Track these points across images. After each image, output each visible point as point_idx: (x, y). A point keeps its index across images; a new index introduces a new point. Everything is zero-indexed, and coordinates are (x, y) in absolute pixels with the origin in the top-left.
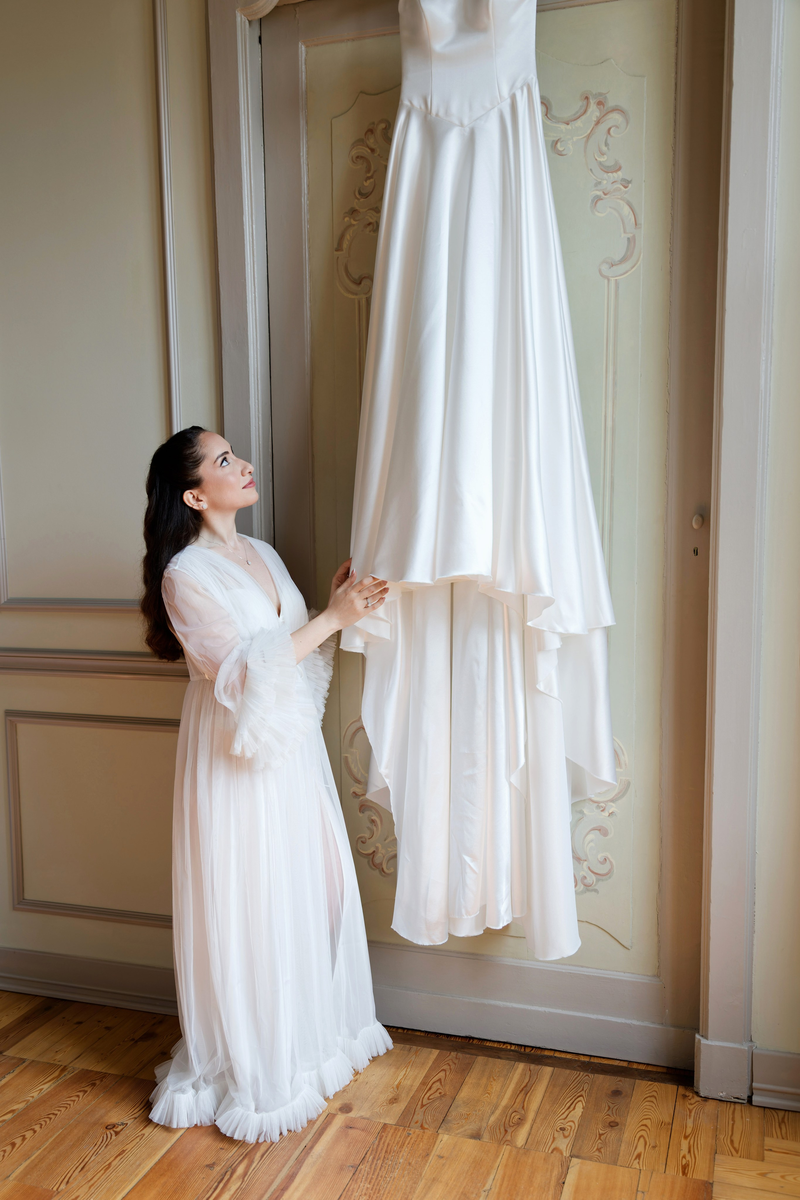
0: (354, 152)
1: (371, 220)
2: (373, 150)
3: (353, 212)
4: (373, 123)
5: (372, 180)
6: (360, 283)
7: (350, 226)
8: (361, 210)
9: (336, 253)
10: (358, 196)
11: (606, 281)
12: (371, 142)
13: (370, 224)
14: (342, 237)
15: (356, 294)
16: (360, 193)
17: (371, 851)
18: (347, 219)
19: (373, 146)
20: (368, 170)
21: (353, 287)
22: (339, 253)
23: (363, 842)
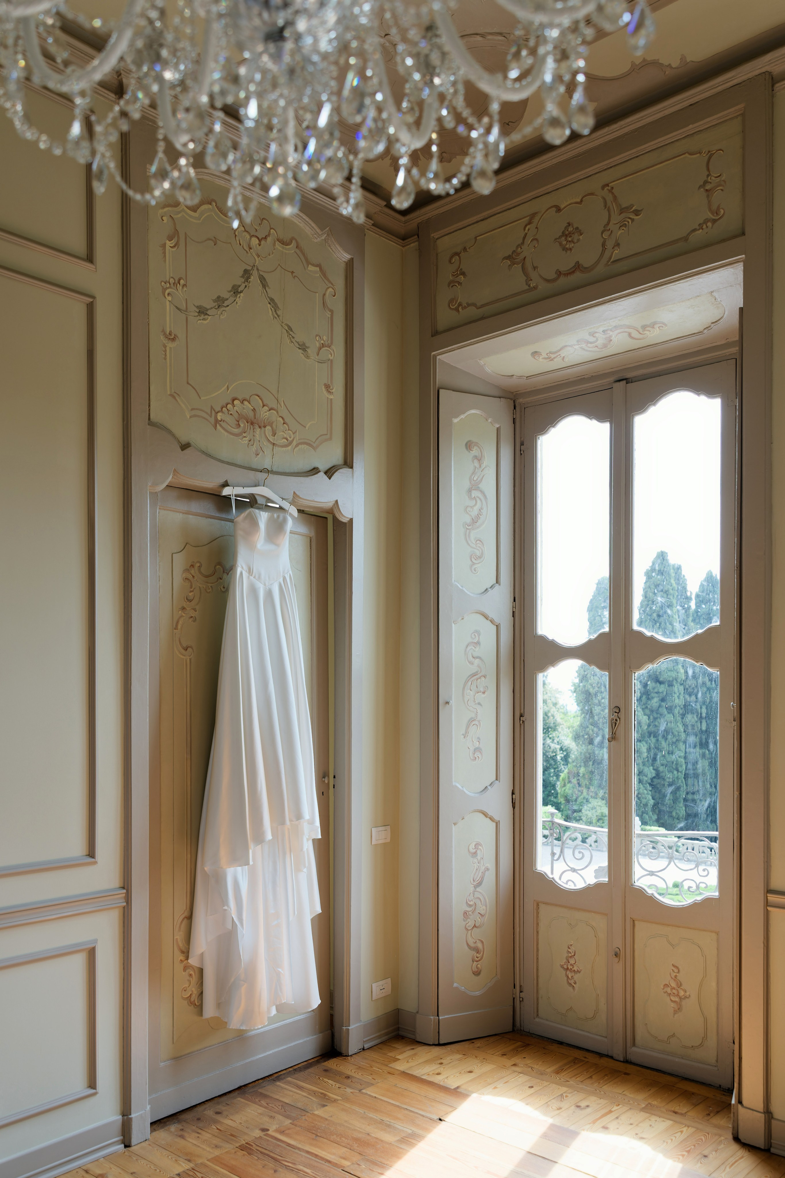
0: (184, 575)
1: (193, 615)
2: (193, 577)
3: (183, 609)
4: (194, 562)
5: (193, 593)
6: (187, 650)
7: (182, 616)
8: (188, 609)
9: (174, 630)
10: (186, 601)
12: (192, 572)
13: (192, 617)
14: (178, 622)
15: (185, 656)
16: (187, 599)
17: (189, 995)
18: (180, 612)
19: (194, 575)
20: (191, 587)
21: (183, 651)
22: (176, 631)
23: (185, 991)
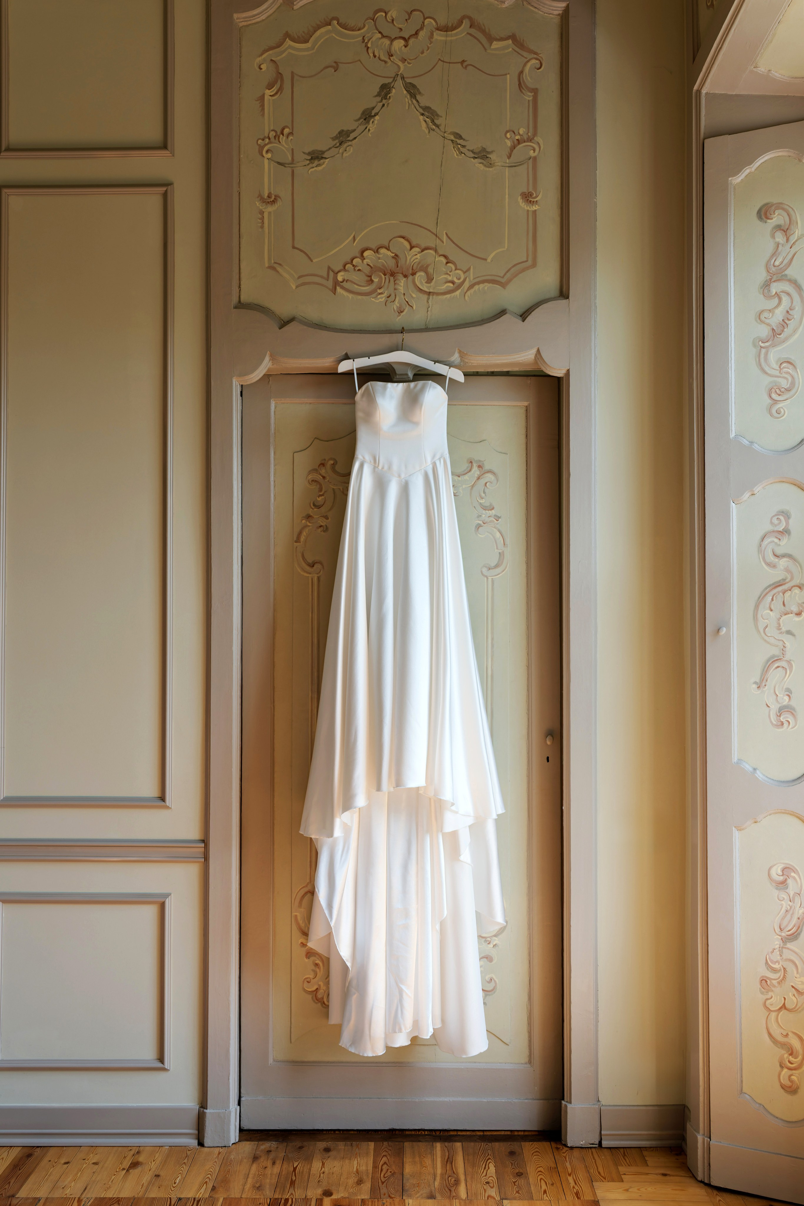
0: (310, 477)
1: (322, 524)
2: (324, 477)
3: (308, 517)
4: (325, 460)
5: (323, 497)
6: (313, 566)
7: (306, 526)
8: (315, 517)
9: (295, 544)
10: (312, 506)
11: (486, 579)
12: (323, 471)
13: (321, 526)
14: (300, 533)
15: (310, 573)
16: (314, 505)
17: (314, 989)
18: (303, 521)
19: (324, 475)
20: (321, 490)
21: (308, 568)
22: (298, 544)
23: (308, 982)
